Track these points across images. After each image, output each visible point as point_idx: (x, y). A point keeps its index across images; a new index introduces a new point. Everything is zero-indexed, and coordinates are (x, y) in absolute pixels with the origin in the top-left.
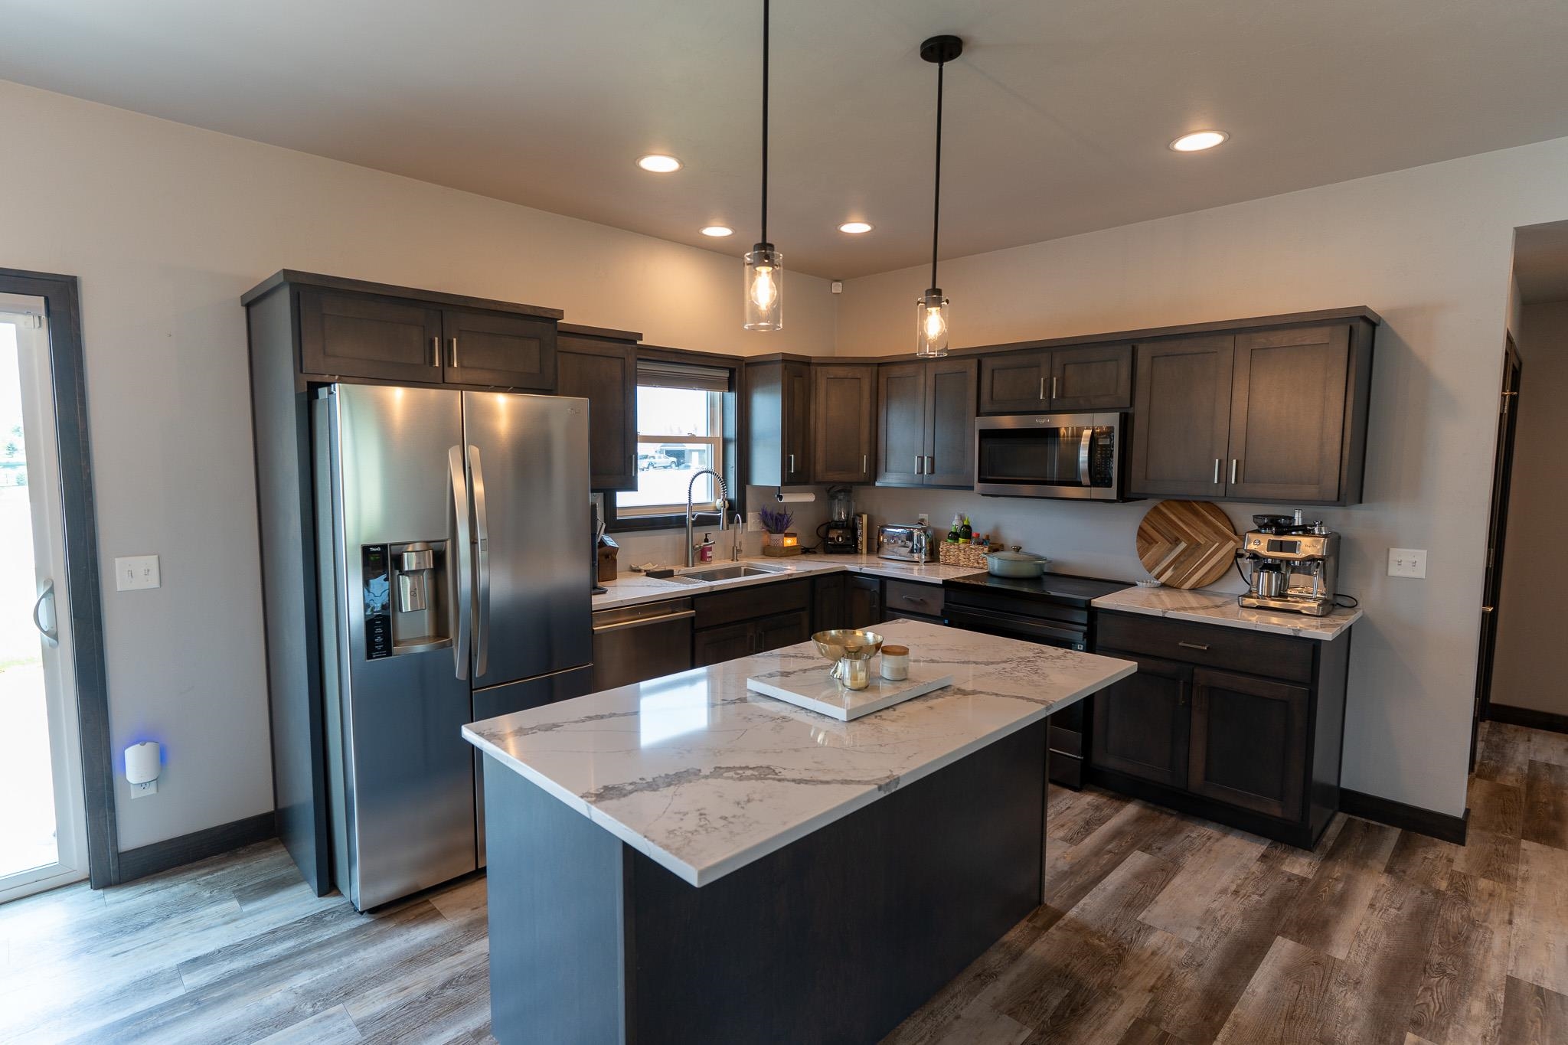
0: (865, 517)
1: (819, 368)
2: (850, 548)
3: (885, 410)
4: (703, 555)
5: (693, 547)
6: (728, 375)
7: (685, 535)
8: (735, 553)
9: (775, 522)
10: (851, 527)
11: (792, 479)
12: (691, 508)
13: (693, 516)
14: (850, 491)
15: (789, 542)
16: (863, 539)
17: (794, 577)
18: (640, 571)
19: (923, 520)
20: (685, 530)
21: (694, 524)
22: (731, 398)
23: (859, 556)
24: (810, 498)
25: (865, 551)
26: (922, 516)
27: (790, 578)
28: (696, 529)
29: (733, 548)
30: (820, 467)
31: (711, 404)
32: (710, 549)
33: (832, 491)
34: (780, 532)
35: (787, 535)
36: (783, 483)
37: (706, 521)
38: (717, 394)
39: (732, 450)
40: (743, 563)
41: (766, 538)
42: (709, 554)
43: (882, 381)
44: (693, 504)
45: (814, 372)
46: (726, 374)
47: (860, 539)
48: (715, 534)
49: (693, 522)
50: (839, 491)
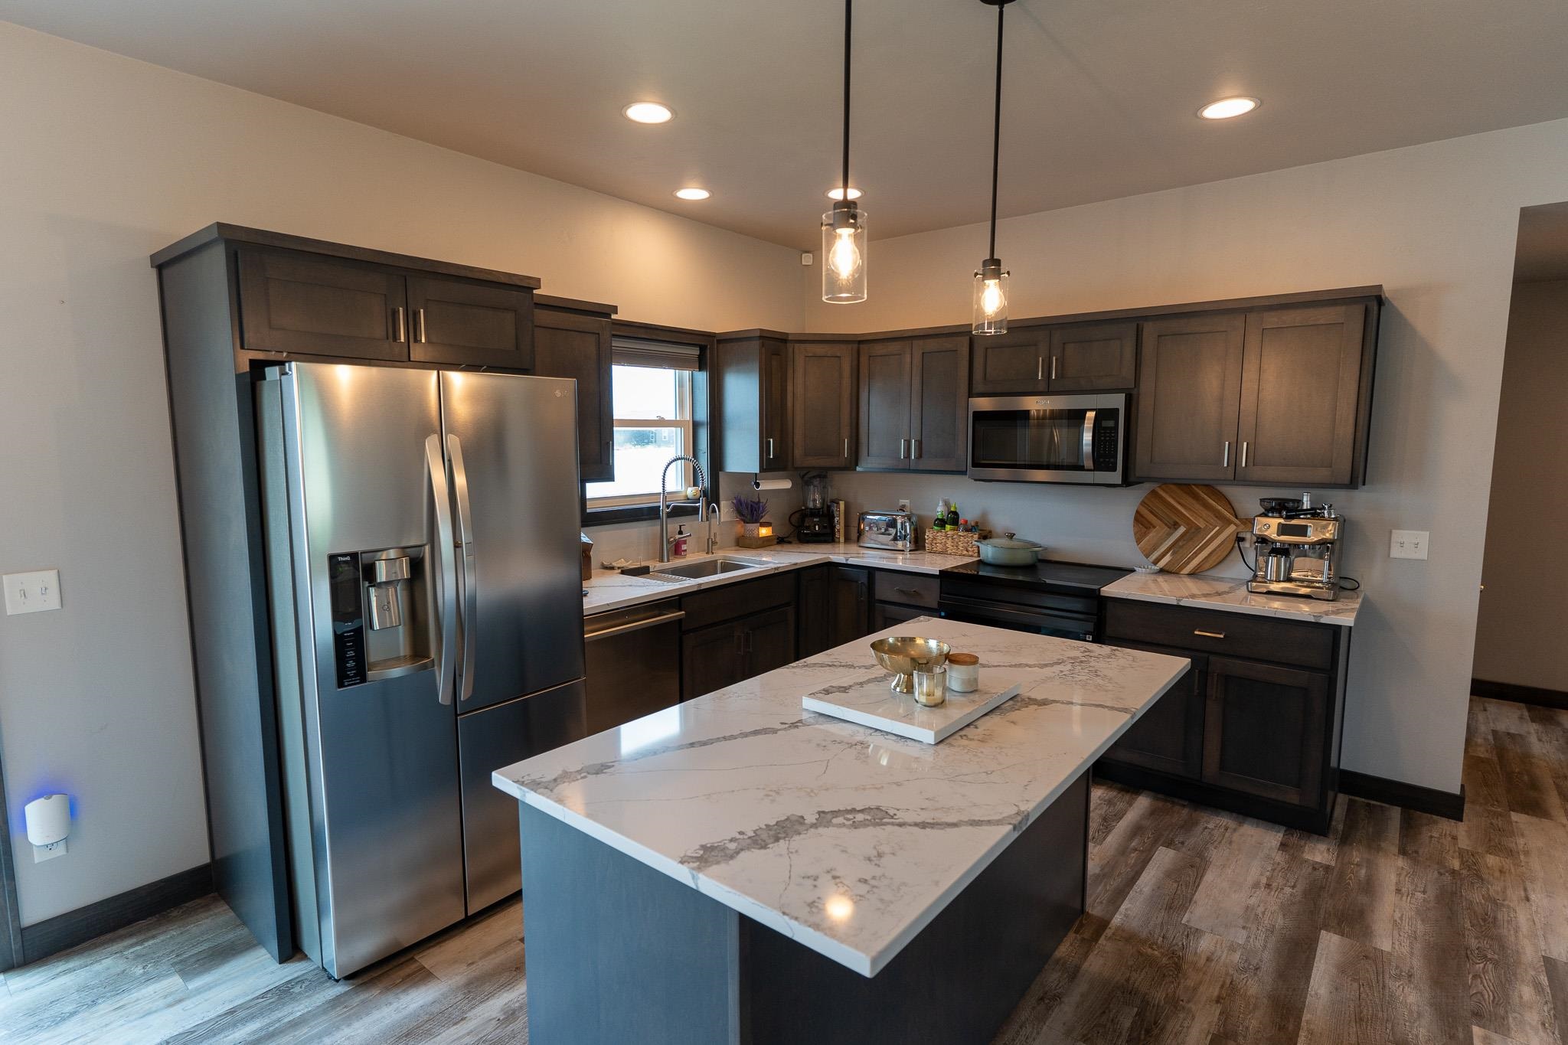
0: (842, 504)
1: (797, 346)
2: (827, 537)
3: (866, 390)
4: (677, 549)
5: (668, 542)
6: (698, 353)
7: (659, 527)
8: (710, 545)
9: (750, 511)
10: (826, 514)
11: (770, 465)
12: (665, 498)
13: (668, 507)
14: (825, 477)
15: (764, 532)
16: (840, 527)
17: (780, 570)
18: (612, 568)
19: (904, 506)
20: (658, 522)
21: (670, 515)
22: (702, 378)
23: (837, 545)
24: (787, 485)
25: (842, 539)
26: (903, 502)
27: (776, 572)
28: (669, 520)
29: (708, 540)
30: (798, 452)
31: (680, 384)
32: (685, 542)
33: (806, 477)
34: (756, 521)
35: (763, 525)
36: (762, 469)
37: (678, 512)
38: (686, 373)
39: (704, 436)
40: (719, 555)
41: (739, 528)
42: (684, 547)
43: (864, 360)
44: (668, 493)
45: (791, 350)
46: (696, 352)
47: (837, 527)
48: (689, 525)
49: (668, 513)
50: (814, 477)
